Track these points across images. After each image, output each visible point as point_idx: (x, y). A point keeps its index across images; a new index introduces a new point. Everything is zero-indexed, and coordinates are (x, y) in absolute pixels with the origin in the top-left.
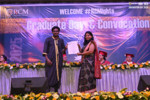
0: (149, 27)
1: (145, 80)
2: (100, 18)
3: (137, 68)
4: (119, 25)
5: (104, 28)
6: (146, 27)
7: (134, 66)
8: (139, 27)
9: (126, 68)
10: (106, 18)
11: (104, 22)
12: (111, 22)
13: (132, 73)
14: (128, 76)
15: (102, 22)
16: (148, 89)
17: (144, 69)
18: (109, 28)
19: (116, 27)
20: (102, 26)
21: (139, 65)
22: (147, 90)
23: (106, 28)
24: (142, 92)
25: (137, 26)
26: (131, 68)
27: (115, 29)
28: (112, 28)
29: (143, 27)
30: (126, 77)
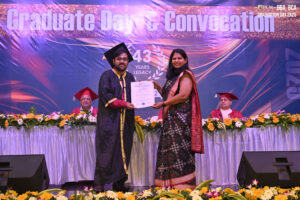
0: (272, 30)
1: (251, 161)
2: (169, 7)
3: (240, 129)
4: (211, 25)
5: (179, 29)
6: (267, 30)
7: (234, 123)
8: (252, 30)
9: (216, 127)
10: (183, 7)
11: (178, 17)
12: (194, 17)
13: (230, 139)
14: (221, 145)
15: (173, 16)
16: (255, 183)
17: (255, 130)
18: (189, 30)
19: (203, 29)
20: (173, 24)
21: (244, 123)
22: (254, 186)
23: (183, 29)
24: (244, 190)
25: (248, 27)
26: (228, 128)
27: (203, 33)
28: (195, 29)
29: (261, 30)
30: (217, 148)
